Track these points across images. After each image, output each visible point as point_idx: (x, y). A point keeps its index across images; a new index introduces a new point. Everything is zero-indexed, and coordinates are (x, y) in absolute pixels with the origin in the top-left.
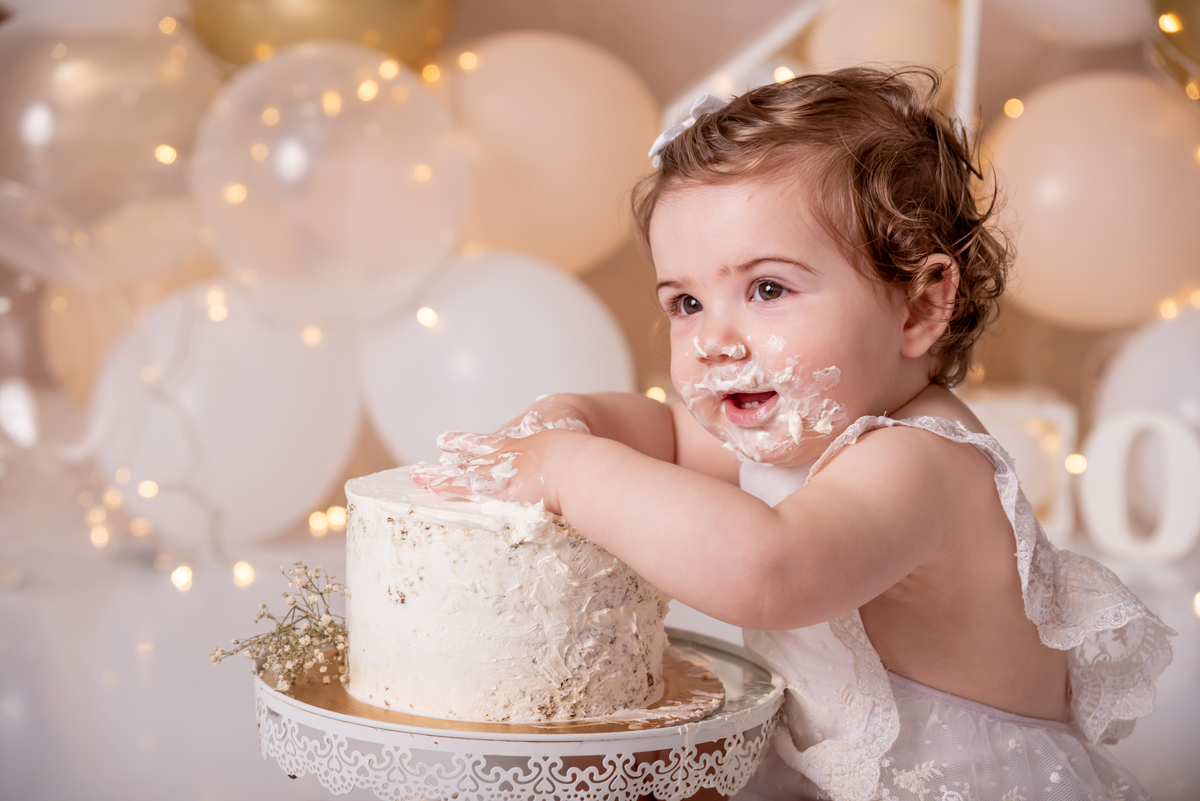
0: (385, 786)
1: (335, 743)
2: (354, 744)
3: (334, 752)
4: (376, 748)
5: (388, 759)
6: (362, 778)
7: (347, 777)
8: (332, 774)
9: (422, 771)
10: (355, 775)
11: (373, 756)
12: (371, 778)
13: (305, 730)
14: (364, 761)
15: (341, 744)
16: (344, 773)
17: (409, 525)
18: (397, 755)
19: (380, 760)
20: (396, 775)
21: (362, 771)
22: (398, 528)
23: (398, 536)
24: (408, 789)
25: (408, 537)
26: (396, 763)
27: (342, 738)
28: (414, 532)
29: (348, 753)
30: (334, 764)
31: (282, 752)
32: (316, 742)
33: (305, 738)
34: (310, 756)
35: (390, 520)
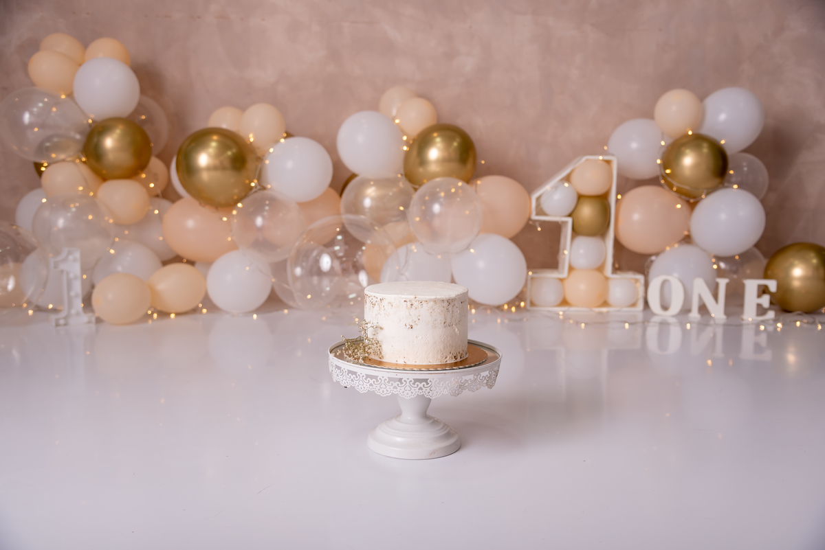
0: (379, 390)
1: (361, 376)
2: (368, 376)
3: (361, 379)
4: (376, 377)
5: (380, 381)
6: (371, 387)
7: (366, 387)
8: (360, 386)
9: (392, 384)
10: (368, 386)
11: (374, 380)
12: (374, 387)
13: (350, 372)
14: (371, 382)
15: (363, 376)
16: (365, 385)
17: (413, 302)
18: (383, 379)
19: (377, 381)
20: (383, 386)
21: (371, 385)
22: (409, 304)
23: (409, 306)
24: (387, 391)
25: (413, 307)
26: (383, 382)
27: (363, 374)
28: (416, 304)
29: (366, 379)
30: (361, 383)
31: (341, 379)
32: (354, 376)
33: (350, 375)
34: (352, 380)
35: (405, 301)
